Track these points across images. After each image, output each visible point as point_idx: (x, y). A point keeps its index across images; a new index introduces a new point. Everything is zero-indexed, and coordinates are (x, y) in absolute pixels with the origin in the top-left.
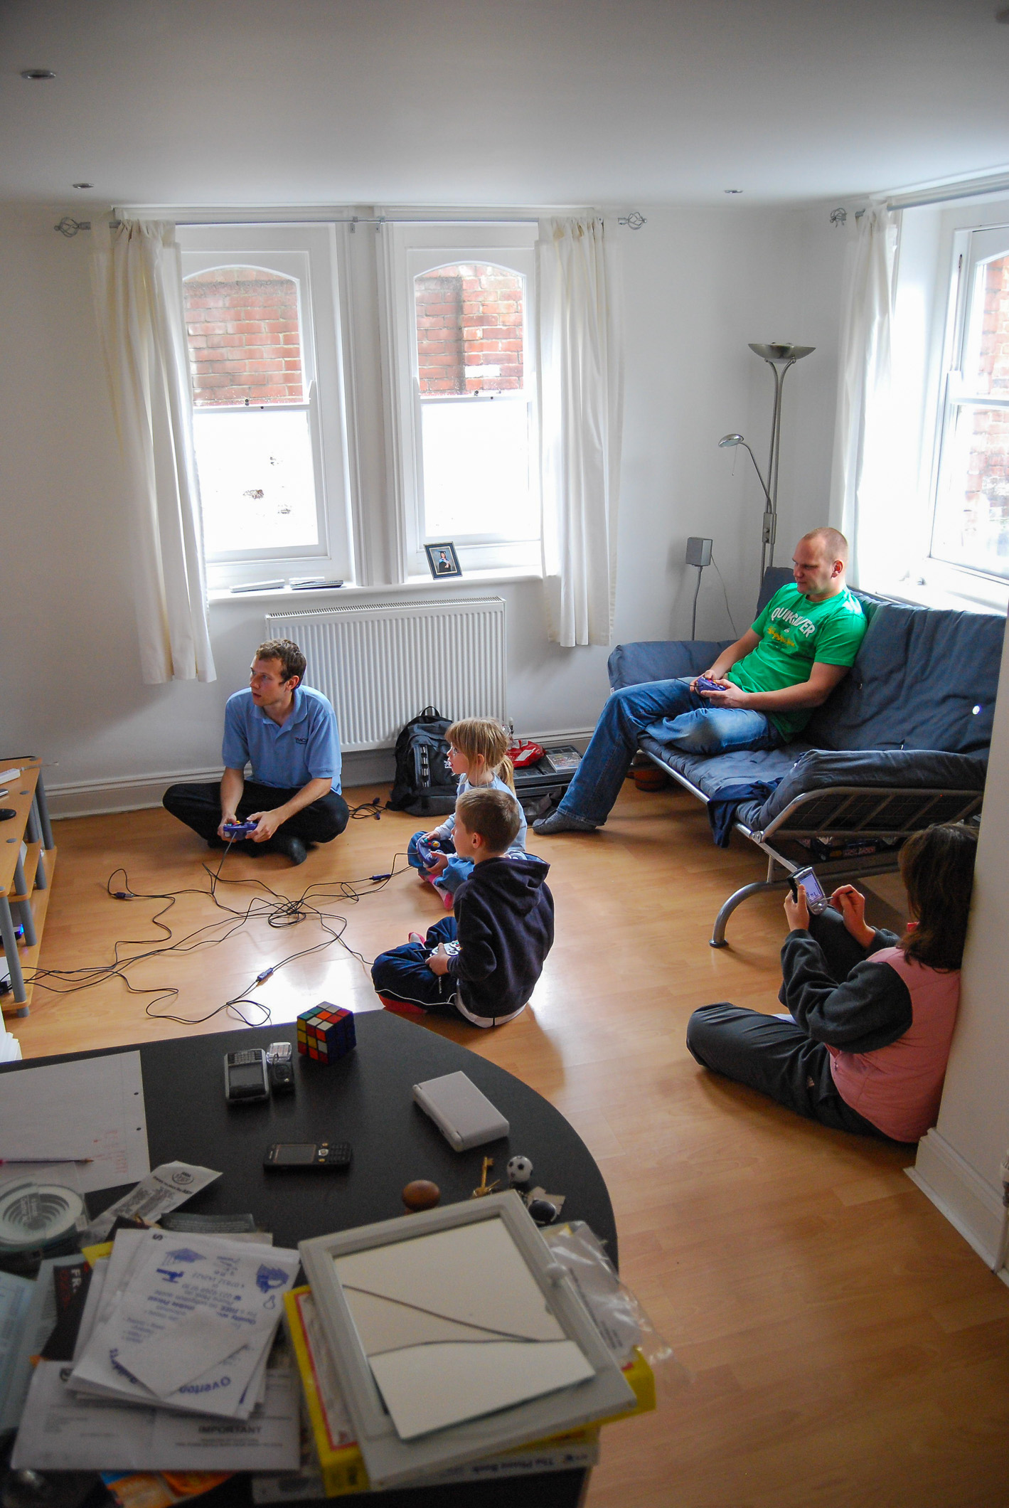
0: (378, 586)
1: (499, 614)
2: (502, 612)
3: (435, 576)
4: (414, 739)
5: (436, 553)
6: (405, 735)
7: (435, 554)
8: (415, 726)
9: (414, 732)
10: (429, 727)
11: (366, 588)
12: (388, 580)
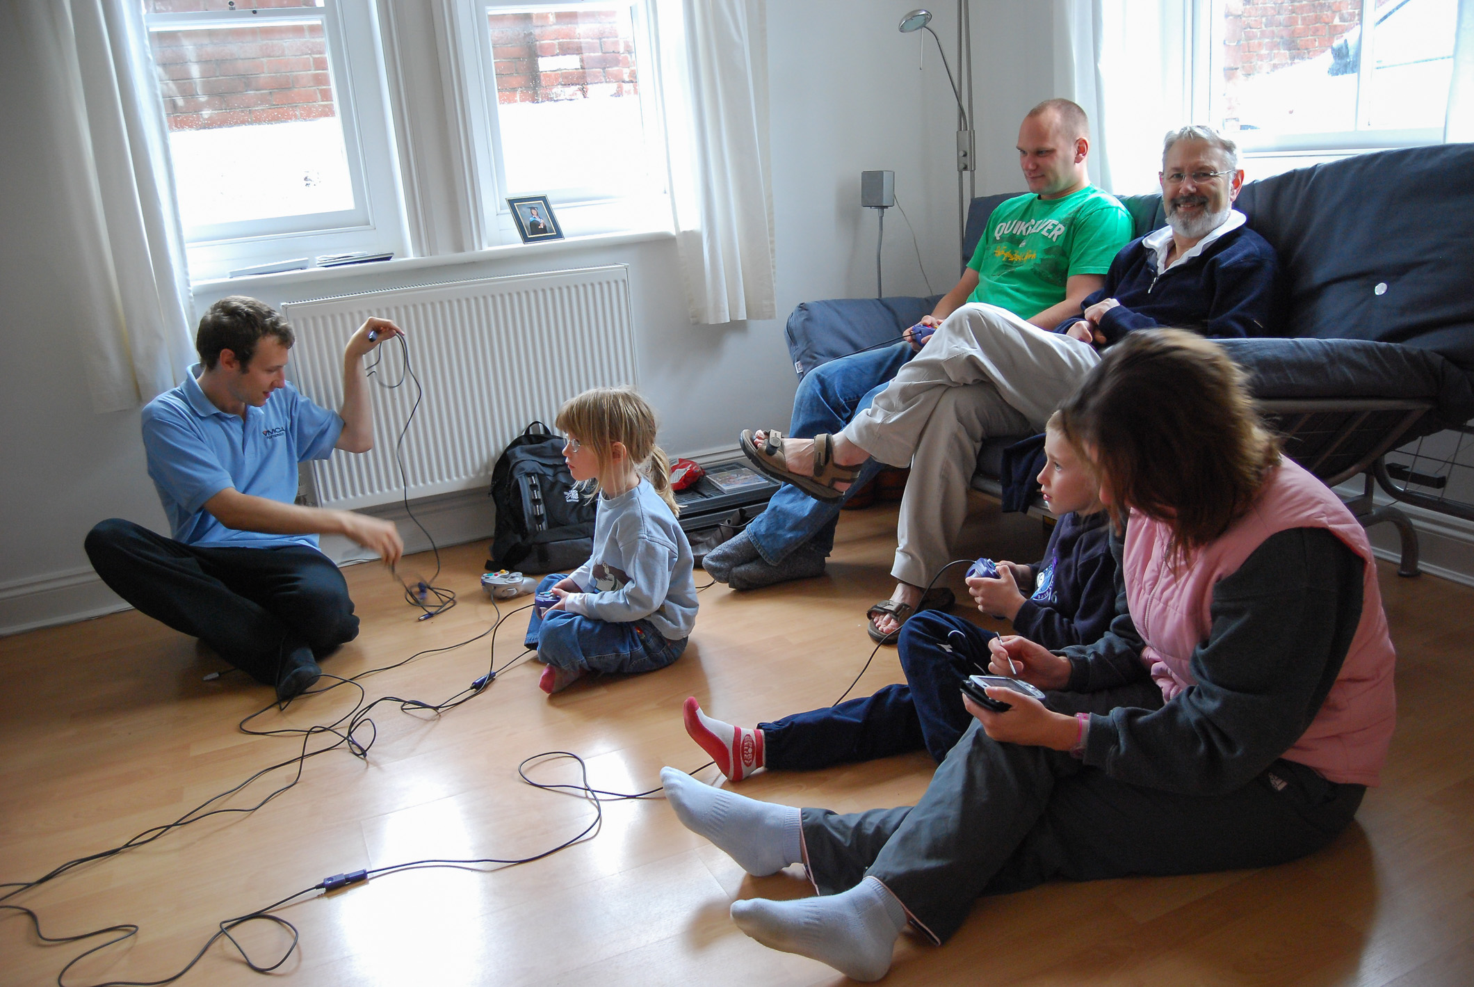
0: (447, 255)
1: (621, 285)
2: (624, 281)
3: (526, 240)
4: (517, 466)
5: (524, 209)
6: (504, 465)
7: (524, 212)
8: (518, 449)
9: (516, 458)
10: (536, 448)
11: (428, 259)
12: (459, 248)
